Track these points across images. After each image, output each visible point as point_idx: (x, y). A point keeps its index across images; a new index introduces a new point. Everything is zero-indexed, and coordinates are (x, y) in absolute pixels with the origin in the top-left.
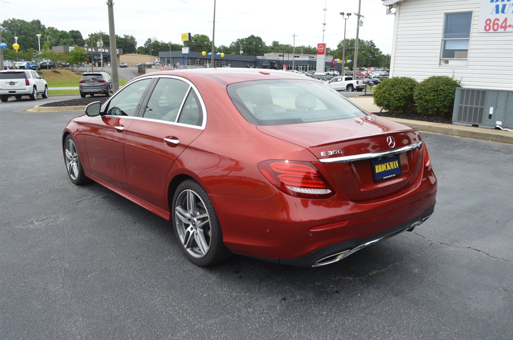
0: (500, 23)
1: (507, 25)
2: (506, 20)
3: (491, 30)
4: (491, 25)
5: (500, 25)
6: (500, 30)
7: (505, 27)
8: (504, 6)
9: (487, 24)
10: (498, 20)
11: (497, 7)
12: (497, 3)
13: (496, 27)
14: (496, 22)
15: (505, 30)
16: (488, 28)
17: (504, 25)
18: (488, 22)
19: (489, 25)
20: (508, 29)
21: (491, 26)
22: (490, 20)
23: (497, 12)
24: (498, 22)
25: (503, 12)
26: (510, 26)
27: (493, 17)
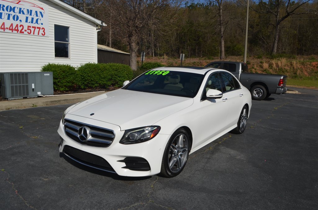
2: (4, 24)
7: (4, 29)
8: (1, 14)
25: (1, 18)
26: (7, 28)
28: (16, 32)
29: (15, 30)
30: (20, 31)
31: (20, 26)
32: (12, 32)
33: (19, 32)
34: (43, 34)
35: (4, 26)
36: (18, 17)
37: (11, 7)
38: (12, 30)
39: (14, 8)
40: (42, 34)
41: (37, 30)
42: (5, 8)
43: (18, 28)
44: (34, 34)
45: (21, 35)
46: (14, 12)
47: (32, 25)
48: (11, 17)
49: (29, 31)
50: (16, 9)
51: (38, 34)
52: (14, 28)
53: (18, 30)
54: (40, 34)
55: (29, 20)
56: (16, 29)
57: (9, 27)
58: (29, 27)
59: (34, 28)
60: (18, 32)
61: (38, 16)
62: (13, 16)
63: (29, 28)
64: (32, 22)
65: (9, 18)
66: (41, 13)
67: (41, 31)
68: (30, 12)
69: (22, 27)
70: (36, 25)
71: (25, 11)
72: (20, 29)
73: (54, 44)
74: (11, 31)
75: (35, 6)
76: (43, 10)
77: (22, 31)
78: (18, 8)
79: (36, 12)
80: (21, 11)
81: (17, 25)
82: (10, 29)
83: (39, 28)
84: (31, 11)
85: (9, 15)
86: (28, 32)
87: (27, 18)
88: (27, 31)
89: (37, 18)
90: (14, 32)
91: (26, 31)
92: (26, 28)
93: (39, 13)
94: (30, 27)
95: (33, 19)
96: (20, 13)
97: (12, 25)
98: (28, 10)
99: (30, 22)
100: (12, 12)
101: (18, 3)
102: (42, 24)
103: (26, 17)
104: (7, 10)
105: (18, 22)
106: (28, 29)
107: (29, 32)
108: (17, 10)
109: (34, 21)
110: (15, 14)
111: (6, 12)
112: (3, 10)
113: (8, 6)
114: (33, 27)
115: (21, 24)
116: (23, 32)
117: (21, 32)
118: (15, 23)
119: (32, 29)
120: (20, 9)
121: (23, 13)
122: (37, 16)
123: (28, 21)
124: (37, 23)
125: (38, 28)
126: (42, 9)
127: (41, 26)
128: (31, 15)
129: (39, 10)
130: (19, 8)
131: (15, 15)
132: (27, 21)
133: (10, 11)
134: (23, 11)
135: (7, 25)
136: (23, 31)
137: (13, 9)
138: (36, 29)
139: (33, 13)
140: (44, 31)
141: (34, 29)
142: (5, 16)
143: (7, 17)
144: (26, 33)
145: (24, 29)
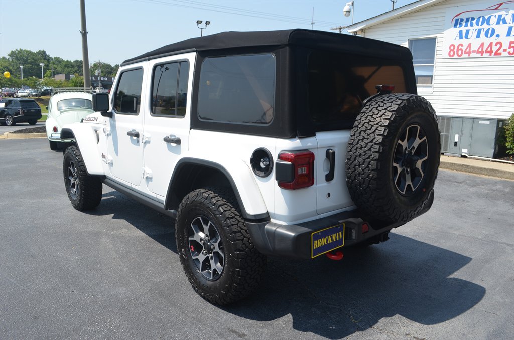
0: (464, 48)
1: (471, 50)
2: (470, 45)
3: (456, 56)
4: (455, 50)
5: (464, 50)
6: (465, 56)
8: (468, 31)
9: (451, 50)
10: (462, 45)
11: (461, 32)
12: (461, 29)
13: (460, 52)
14: (460, 47)
15: (469, 55)
16: (452, 53)
17: (468, 50)
18: (452, 48)
19: (453, 50)
20: (473, 55)
21: (455, 52)
22: (454, 46)
23: (461, 37)
24: (462, 48)
25: (466, 37)
26: (474, 51)
27: (457, 42)
28: (488, 54)
29: (487, 52)
30: (494, 52)
31: (496, 45)
32: (482, 55)
33: (493, 54)
35: (470, 49)
36: (493, 30)
37: (484, 18)
38: (482, 53)
39: (490, 17)
42: (474, 22)
43: (491, 48)
45: (497, 58)
46: (488, 24)
48: (483, 33)
49: (511, 50)
50: (492, 18)
52: (484, 50)
53: (491, 52)
56: (489, 49)
57: (476, 49)
58: (512, 43)
60: (491, 55)
62: (485, 30)
63: (512, 45)
65: (478, 36)
69: (499, 45)
71: (509, 18)
72: (495, 49)
74: (479, 55)
77: (499, 52)
78: (495, 16)
80: (500, 20)
81: (491, 44)
82: (478, 52)
85: (480, 31)
86: (509, 53)
87: (510, 28)
90: (485, 55)
91: (505, 50)
92: (506, 46)
96: (498, 23)
97: (482, 45)
100: (485, 26)
101: (496, 8)
103: (508, 28)
104: (477, 24)
105: (494, 39)
106: (510, 47)
107: (512, 52)
108: (494, 20)
110: (489, 26)
111: (475, 27)
112: (472, 25)
113: (479, 18)
115: (499, 40)
116: (500, 54)
117: (497, 53)
118: (487, 41)
120: (500, 16)
121: (505, 22)
123: (512, 34)
130: (497, 17)
132: (509, 34)
133: (482, 24)
134: (504, 19)
135: (475, 47)
136: (501, 51)
137: (487, 20)
142: (473, 34)
143: (475, 34)
144: (506, 54)
145: (503, 47)
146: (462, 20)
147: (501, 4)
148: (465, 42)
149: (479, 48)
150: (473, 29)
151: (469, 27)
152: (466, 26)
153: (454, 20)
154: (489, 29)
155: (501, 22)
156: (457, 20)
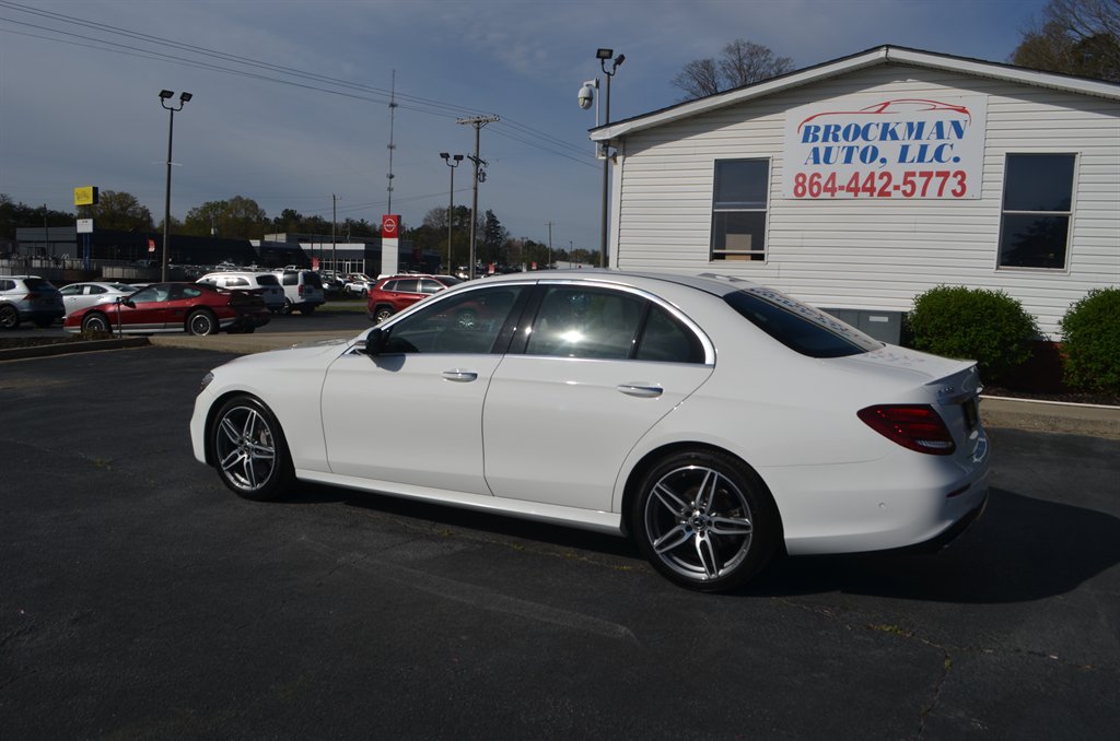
0: (823, 182)
1: (837, 186)
2: (833, 176)
3: (808, 195)
4: (807, 184)
5: (823, 184)
6: (823, 195)
7: (833, 190)
8: (828, 150)
9: (798, 184)
10: (819, 176)
11: (816, 151)
12: (815, 144)
13: (815, 189)
14: (816, 179)
15: (833, 195)
16: (800, 190)
17: (830, 186)
18: (801, 179)
19: (802, 184)
20: (839, 194)
21: (806, 188)
22: (804, 176)
23: (816, 161)
24: (819, 180)
25: (827, 161)
26: (841, 188)
27: (810, 169)
28: (867, 195)
29: (865, 190)
30: (878, 190)
31: (881, 177)
32: (856, 195)
33: (876, 194)
34: (959, 189)
35: (834, 183)
36: (875, 151)
37: (857, 127)
38: (856, 191)
39: (868, 126)
40: (954, 192)
41: (936, 182)
42: (840, 133)
43: (872, 183)
44: (923, 194)
45: (884, 201)
46: (865, 138)
47: (918, 167)
48: (856, 156)
49: (908, 188)
50: (873, 127)
51: (940, 193)
52: (860, 185)
53: (872, 190)
54: (947, 193)
55: (913, 152)
56: (868, 185)
57: (846, 185)
58: (908, 174)
59: (928, 175)
60: (872, 195)
61: (946, 136)
62: (861, 149)
63: (909, 179)
64: (921, 159)
65: (848, 160)
66: (956, 124)
67: (952, 183)
68: (916, 130)
69: (885, 178)
70: (936, 167)
71: (901, 131)
72: (879, 184)
73: (998, 220)
74: (851, 195)
75: (939, 106)
76: (966, 112)
77: (887, 190)
78: (878, 125)
79: (939, 125)
80: (887, 132)
81: (872, 176)
82: (849, 189)
83: (945, 175)
84: (921, 125)
85: (850, 150)
86: (904, 192)
87: (905, 149)
88: (903, 188)
89: (941, 142)
90: (861, 194)
91: (896, 188)
92: (898, 179)
93: (947, 127)
94: (913, 174)
95: (924, 149)
96: (883, 138)
97: (856, 176)
98: (910, 125)
99: (912, 161)
100: (860, 143)
101: (879, 112)
102: (957, 160)
103: (900, 148)
104: (846, 137)
105: (876, 167)
106: (905, 183)
107: (909, 191)
108: (874, 133)
109: (930, 154)
110: (866, 144)
111: (842, 143)
112: (836, 139)
113: (849, 128)
114: (922, 174)
115: (886, 169)
116: (889, 194)
117: (883, 193)
118: (864, 170)
119: (920, 182)
120: (886, 126)
121: (894, 137)
122: (940, 135)
123: (909, 158)
124: (939, 159)
125: (939, 174)
126: (963, 110)
127: (952, 167)
128: (918, 137)
129: (947, 117)
130: (881, 126)
131: (868, 147)
132: (902, 159)
133: (855, 138)
134: (893, 131)
135: (843, 179)
136: (890, 189)
137: (863, 132)
138: (934, 178)
139: (929, 129)
140: (961, 183)
141: (925, 179)
142: (838, 156)
143: (843, 155)
144: (897, 194)
145: (893, 183)
146: (817, 129)
147: (887, 104)
148: (825, 171)
149: (851, 182)
150: (838, 148)
151: (831, 143)
152: (825, 139)
153: (803, 130)
154: (867, 148)
155: (889, 137)
156: (808, 129)
